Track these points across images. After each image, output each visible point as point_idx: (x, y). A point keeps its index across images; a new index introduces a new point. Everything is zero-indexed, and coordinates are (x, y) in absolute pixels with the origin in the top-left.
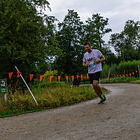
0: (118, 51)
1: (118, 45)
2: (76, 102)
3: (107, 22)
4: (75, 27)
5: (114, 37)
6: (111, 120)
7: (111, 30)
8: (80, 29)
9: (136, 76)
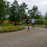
0: (30, 15)
1: (30, 13)
2: (15, 31)
3: (27, 5)
7: (28, 8)
8: (18, 7)
9: (35, 24)
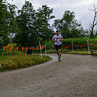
0: (59, 31)
3: (52, 11)
4: (29, 13)
5: (56, 22)
6: (52, 78)
7: (54, 17)
8: (33, 15)
9: (70, 49)
